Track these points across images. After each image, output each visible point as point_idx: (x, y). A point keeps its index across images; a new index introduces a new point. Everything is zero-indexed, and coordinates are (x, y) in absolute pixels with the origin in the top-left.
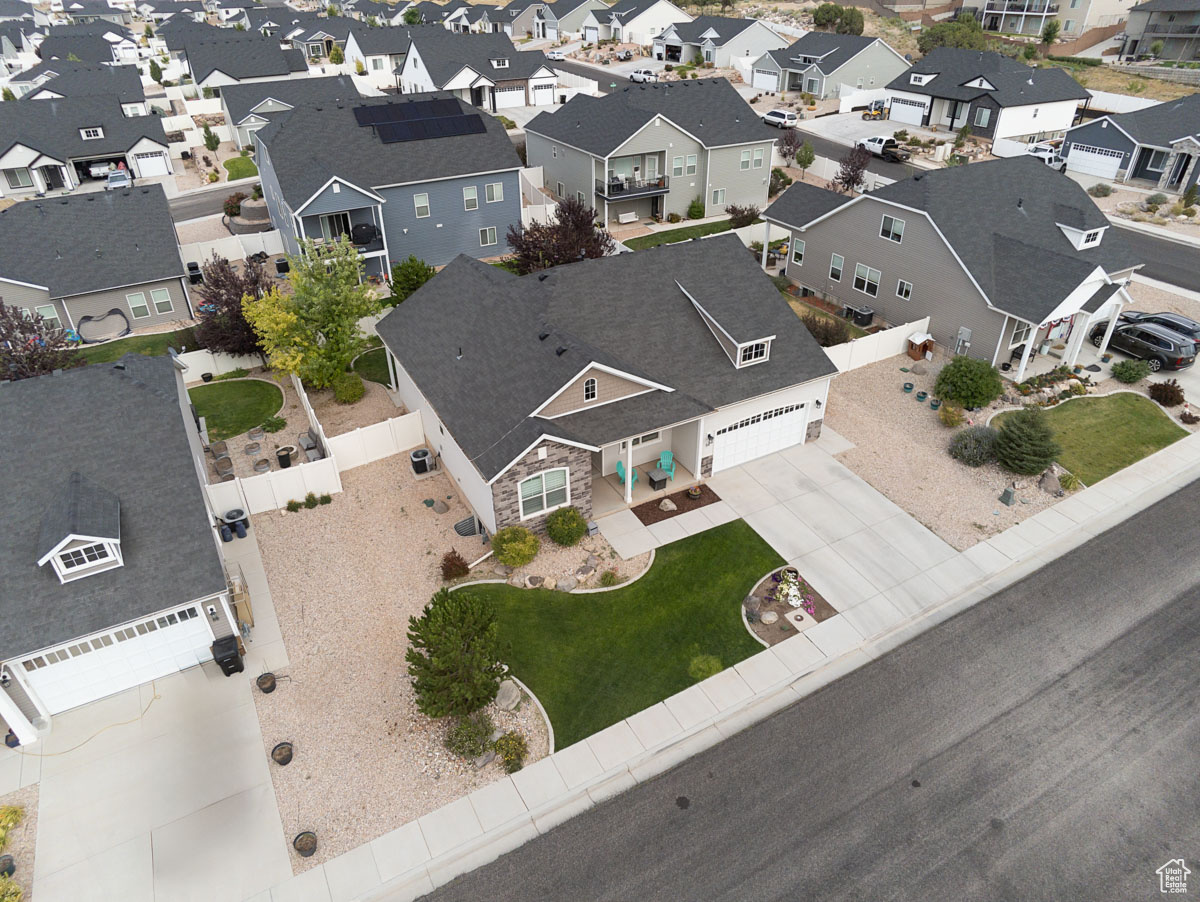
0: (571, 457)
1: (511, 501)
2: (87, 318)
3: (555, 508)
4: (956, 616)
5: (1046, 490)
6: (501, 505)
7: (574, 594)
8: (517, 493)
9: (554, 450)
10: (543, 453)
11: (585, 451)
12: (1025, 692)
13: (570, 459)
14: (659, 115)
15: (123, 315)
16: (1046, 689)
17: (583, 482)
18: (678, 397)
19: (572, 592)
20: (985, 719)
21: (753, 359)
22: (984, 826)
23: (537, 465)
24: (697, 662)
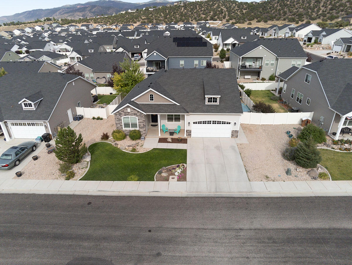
0: (138, 114)
1: (120, 122)
2: (98, 78)
3: (134, 129)
4: (225, 197)
5: (309, 175)
6: (117, 122)
7: (123, 151)
8: (121, 120)
9: (132, 110)
10: (129, 110)
11: (143, 114)
12: (220, 227)
13: (138, 115)
14: (261, 45)
15: (106, 79)
16: (229, 230)
17: (142, 123)
18: (180, 107)
19: (123, 150)
20: (195, 227)
21: (212, 103)
22: (155, 252)
23: (127, 113)
24: (132, 176)
